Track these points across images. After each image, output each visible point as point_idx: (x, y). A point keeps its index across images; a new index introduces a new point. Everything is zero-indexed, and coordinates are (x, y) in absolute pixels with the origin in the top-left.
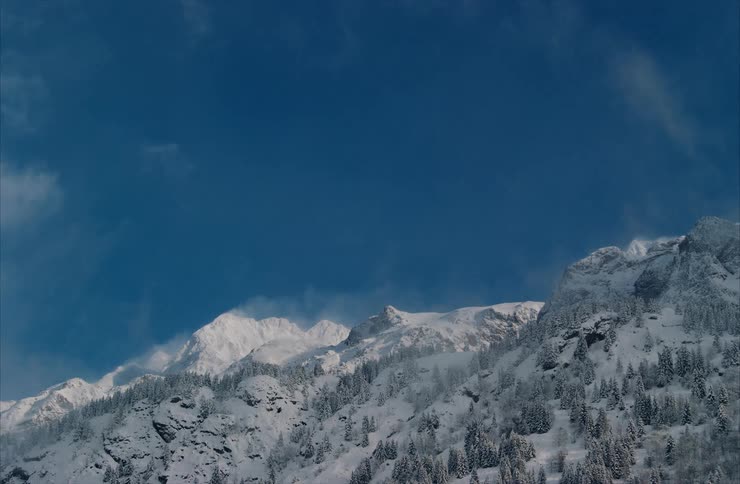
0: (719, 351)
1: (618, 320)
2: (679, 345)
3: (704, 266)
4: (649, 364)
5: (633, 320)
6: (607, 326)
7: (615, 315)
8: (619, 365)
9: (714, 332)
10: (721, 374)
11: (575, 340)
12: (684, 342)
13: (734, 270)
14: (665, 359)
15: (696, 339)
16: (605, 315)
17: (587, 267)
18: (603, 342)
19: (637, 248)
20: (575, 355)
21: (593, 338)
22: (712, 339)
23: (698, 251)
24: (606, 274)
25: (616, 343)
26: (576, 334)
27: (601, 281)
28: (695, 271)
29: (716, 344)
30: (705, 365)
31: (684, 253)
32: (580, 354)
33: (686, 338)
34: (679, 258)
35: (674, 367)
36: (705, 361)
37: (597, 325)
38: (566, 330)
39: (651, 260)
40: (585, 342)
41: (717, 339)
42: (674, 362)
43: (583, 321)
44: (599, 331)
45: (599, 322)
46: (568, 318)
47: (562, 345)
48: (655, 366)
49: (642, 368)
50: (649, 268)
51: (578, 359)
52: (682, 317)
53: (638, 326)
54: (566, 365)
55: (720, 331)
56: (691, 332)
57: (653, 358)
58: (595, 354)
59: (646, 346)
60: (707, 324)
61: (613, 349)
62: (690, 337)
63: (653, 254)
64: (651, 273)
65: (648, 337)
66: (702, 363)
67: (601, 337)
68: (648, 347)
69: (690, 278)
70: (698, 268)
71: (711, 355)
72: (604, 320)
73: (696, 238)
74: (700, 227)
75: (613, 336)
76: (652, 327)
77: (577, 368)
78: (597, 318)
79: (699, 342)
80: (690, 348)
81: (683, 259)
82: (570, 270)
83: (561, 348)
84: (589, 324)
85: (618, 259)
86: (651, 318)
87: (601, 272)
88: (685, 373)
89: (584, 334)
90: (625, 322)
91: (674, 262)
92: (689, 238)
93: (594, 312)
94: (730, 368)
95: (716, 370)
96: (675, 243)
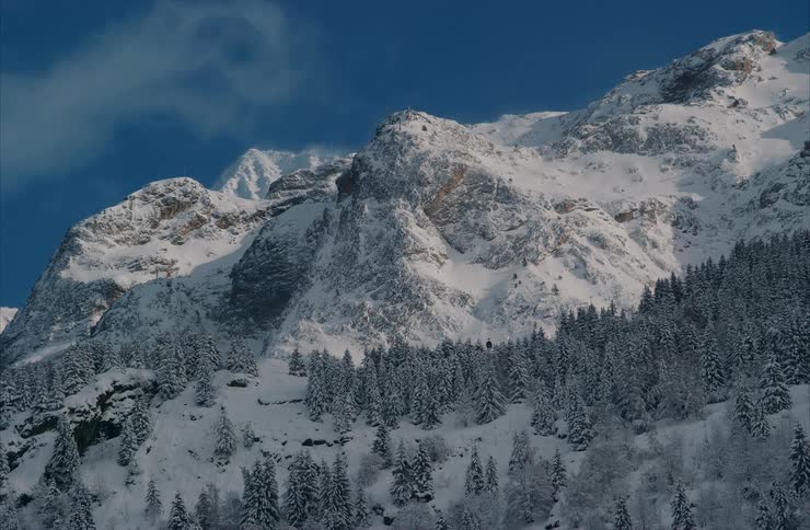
0: (388, 465)
1: (154, 389)
2: (295, 448)
3: (393, 232)
4: (222, 496)
5: (191, 389)
6: (129, 404)
7: (147, 375)
8: (153, 499)
9: (378, 418)
10: (388, 521)
11: (49, 437)
12: (308, 443)
13: (464, 243)
14: (259, 483)
15: (337, 436)
16: (122, 376)
17: (120, 227)
18: (116, 441)
19: (259, 168)
20: (47, 475)
21: (92, 431)
22: (371, 434)
23: (381, 195)
24: (167, 244)
25: (148, 443)
26: (51, 424)
27: (153, 261)
28: (372, 244)
29: (381, 447)
30: (353, 499)
31: (347, 201)
32: (58, 474)
33: (310, 430)
34: (336, 213)
35: (280, 502)
36: (353, 488)
37: (103, 402)
38: (27, 414)
39: (277, 211)
40: (73, 443)
41: (383, 434)
42: (281, 490)
43: (71, 390)
44: (109, 415)
45: (109, 394)
46: (33, 383)
47: (15, 449)
48: (236, 502)
49: (204, 506)
50: (266, 235)
51: (53, 486)
52: (304, 381)
53: (201, 404)
54: (25, 500)
55: (390, 417)
56: (326, 417)
57: (231, 483)
58: (95, 473)
59: (219, 452)
60: (362, 401)
61: (141, 457)
62: (324, 429)
63: (282, 197)
64: (270, 245)
65: (224, 429)
66: (345, 493)
67: (112, 430)
68: (224, 453)
69: (361, 260)
70: (379, 237)
71: (367, 475)
72: (119, 389)
73: (378, 164)
74: (387, 138)
75: (142, 429)
76: (236, 406)
77: (51, 507)
78: (104, 383)
79: (343, 441)
80: (318, 455)
81: (344, 214)
82: (77, 234)
83: (12, 457)
84: (85, 399)
85: (198, 209)
86: (234, 384)
87: (155, 239)
88: (304, 516)
89: (70, 423)
90: (171, 394)
91: (324, 222)
92: (360, 162)
93: (98, 368)
94: (411, 506)
95: (378, 509)
96: (334, 171)
